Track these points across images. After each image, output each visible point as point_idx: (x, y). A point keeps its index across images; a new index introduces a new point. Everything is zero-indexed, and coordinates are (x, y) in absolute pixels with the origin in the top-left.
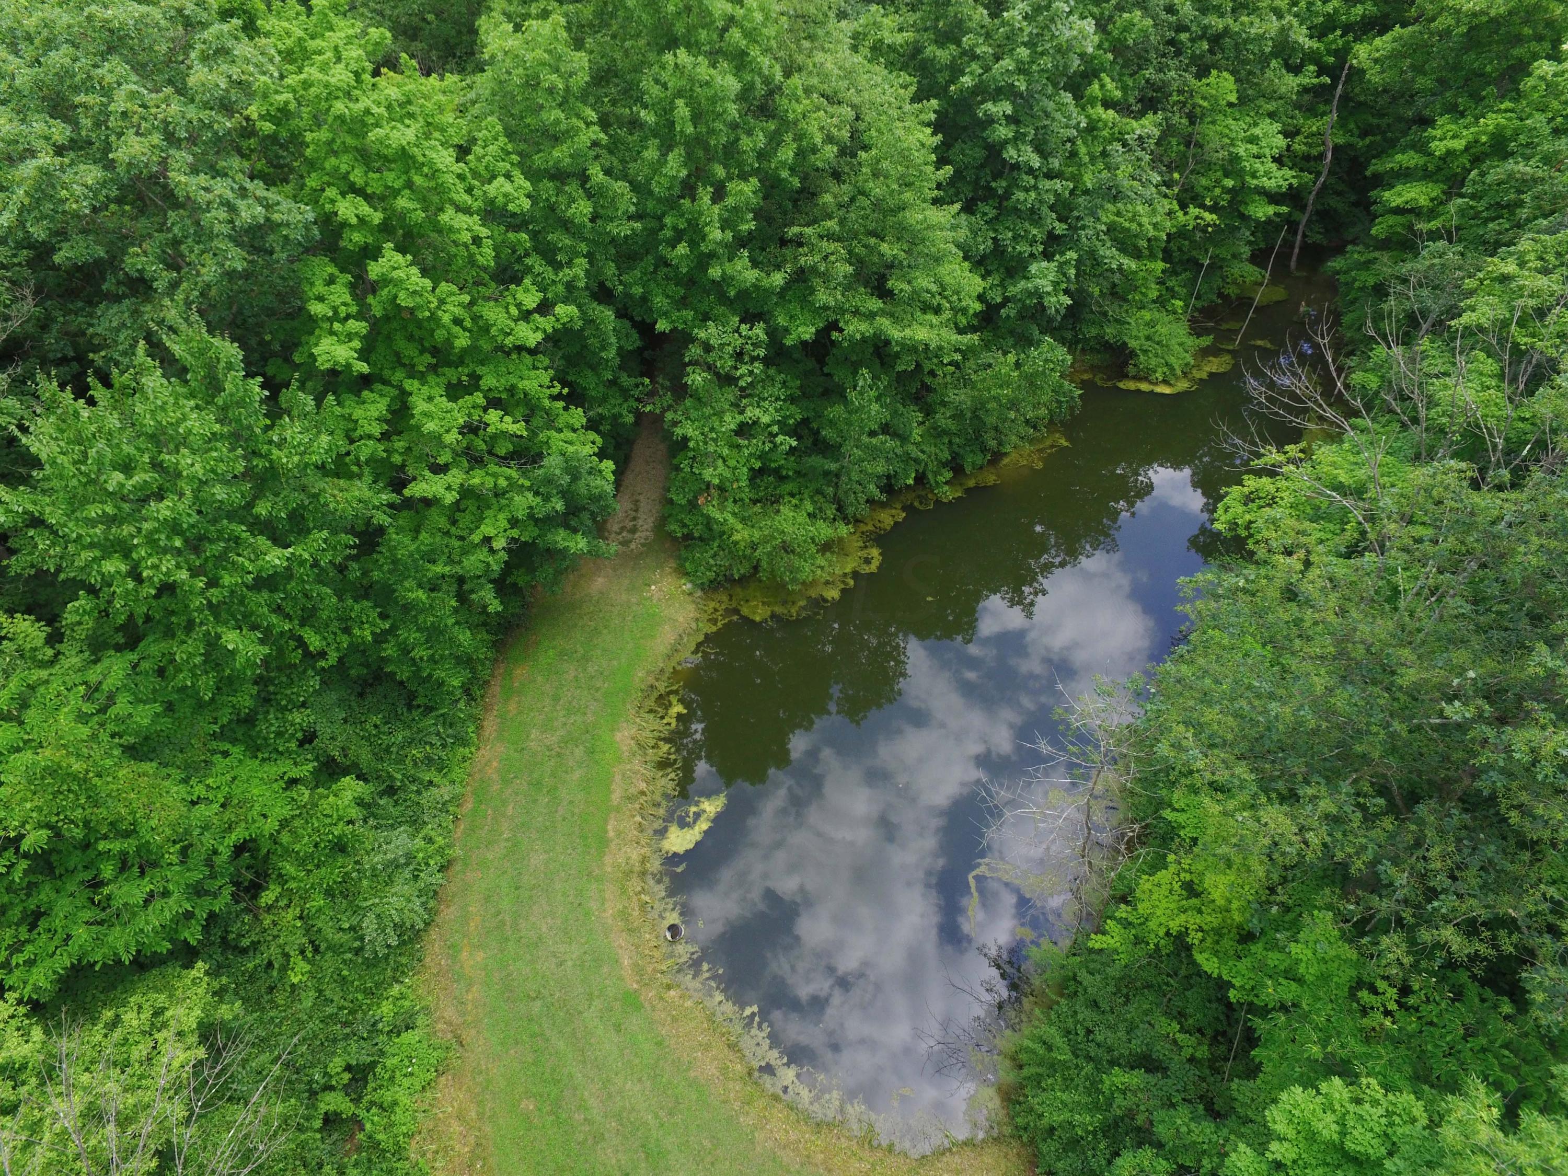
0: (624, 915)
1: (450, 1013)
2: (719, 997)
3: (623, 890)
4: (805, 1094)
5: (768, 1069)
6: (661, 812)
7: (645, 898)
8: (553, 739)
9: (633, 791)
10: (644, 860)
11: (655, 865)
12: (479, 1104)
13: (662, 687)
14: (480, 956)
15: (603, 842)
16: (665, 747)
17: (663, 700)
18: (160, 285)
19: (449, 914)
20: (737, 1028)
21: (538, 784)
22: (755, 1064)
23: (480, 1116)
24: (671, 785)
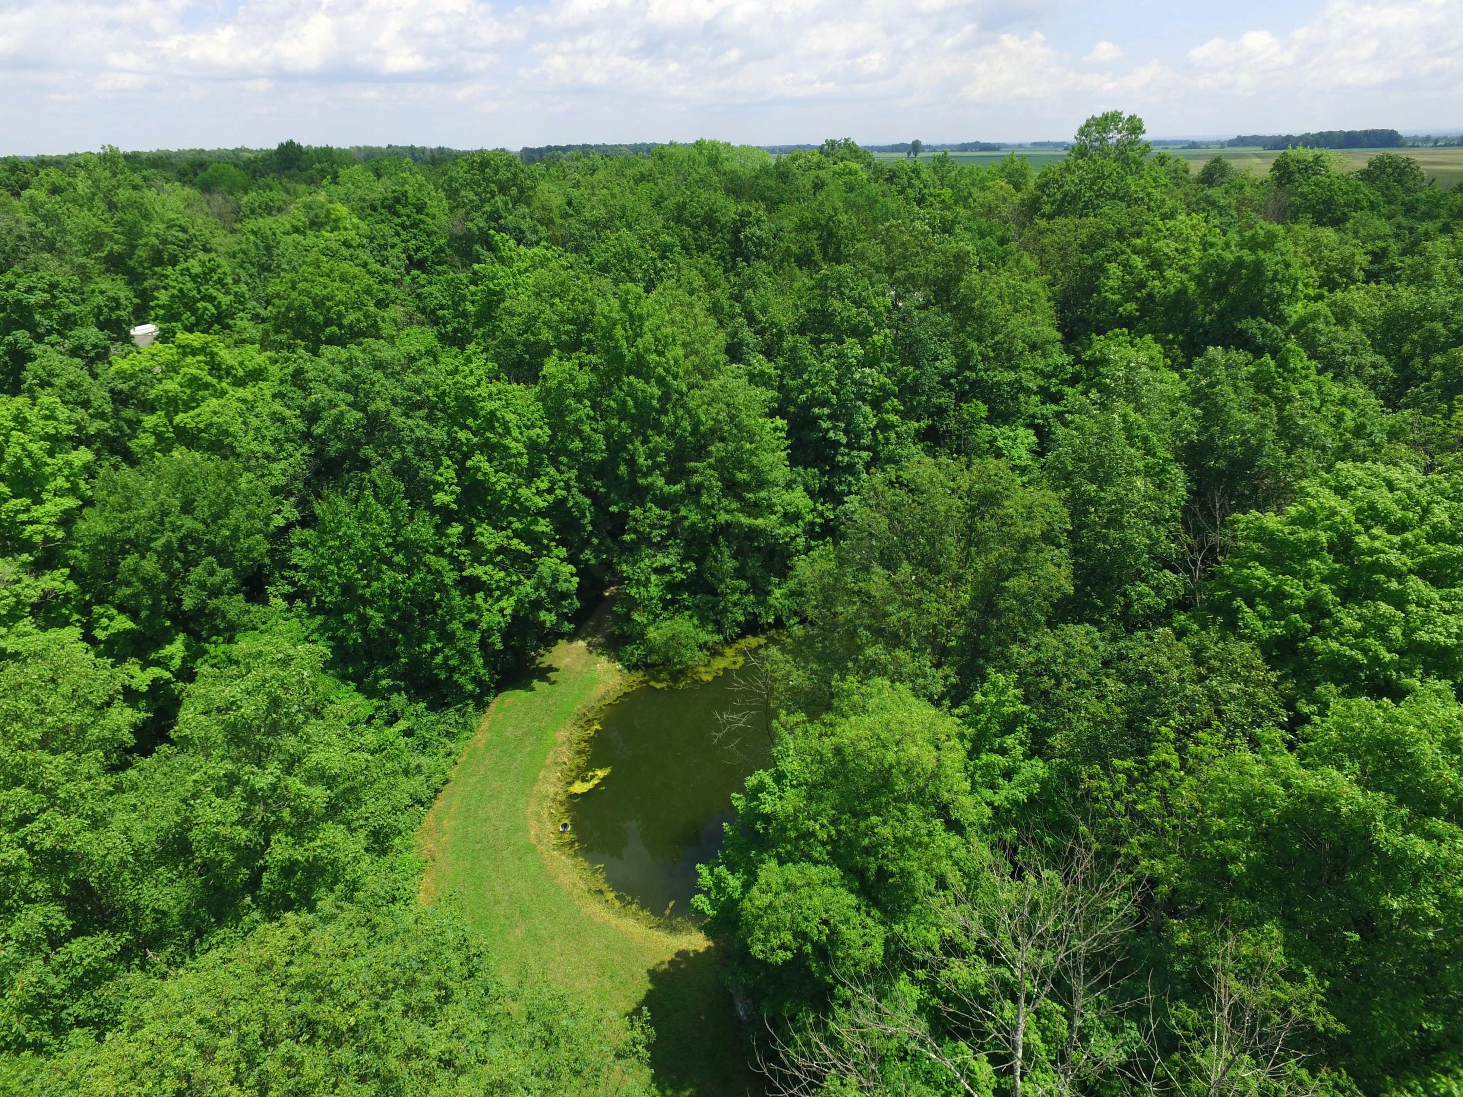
2: (581, 859)
3: (541, 805)
4: (618, 903)
5: (600, 891)
6: (573, 773)
7: (553, 810)
9: (559, 761)
13: (591, 715)
15: (535, 781)
17: (589, 722)
18: (373, 462)
19: (442, 800)
20: (588, 873)
22: (594, 888)
24: (583, 762)
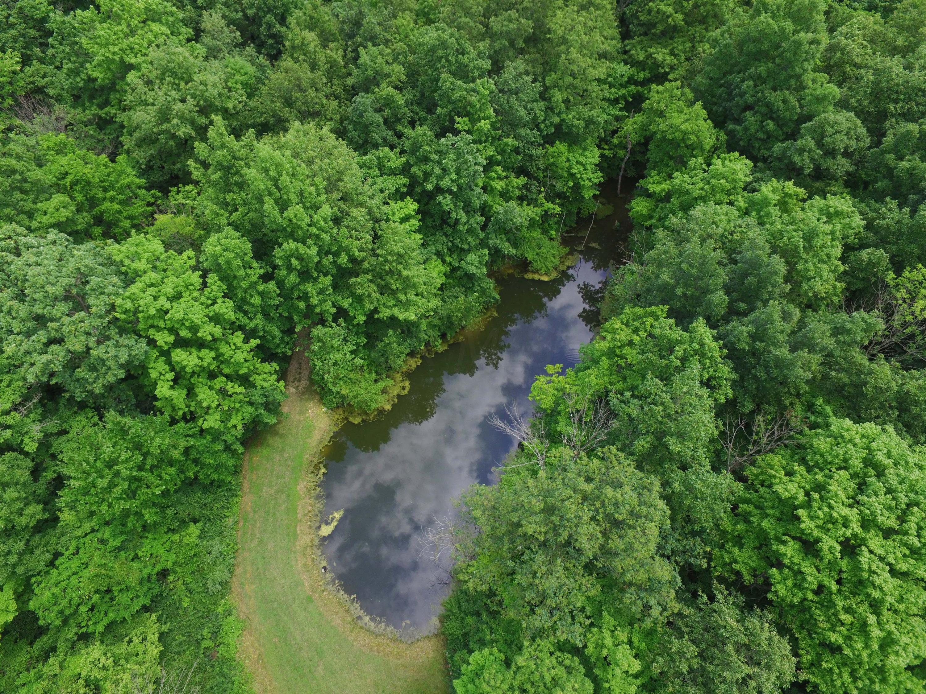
0: (305, 565)
1: (244, 610)
2: (342, 592)
3: (305, 555)
4: (373, 625)
5: (360, 617)
6: (318, 518)
7: (313, 556)
8: (272, 491)
9: (306, 511)
10: (312, 540)
11: (317, 542)
12: (259, 641)
13: (316, 460)
14: (252, 587)
15: (295, 536)
16: (318, 489)
17: (317, 467)
19: (239, 571)
20: (348, 603)
21: (267, 512)
22: (355, 616)
23: (260, 645)
24: (321, 506)
